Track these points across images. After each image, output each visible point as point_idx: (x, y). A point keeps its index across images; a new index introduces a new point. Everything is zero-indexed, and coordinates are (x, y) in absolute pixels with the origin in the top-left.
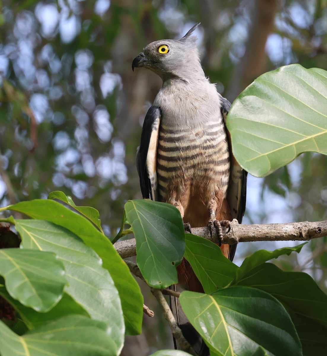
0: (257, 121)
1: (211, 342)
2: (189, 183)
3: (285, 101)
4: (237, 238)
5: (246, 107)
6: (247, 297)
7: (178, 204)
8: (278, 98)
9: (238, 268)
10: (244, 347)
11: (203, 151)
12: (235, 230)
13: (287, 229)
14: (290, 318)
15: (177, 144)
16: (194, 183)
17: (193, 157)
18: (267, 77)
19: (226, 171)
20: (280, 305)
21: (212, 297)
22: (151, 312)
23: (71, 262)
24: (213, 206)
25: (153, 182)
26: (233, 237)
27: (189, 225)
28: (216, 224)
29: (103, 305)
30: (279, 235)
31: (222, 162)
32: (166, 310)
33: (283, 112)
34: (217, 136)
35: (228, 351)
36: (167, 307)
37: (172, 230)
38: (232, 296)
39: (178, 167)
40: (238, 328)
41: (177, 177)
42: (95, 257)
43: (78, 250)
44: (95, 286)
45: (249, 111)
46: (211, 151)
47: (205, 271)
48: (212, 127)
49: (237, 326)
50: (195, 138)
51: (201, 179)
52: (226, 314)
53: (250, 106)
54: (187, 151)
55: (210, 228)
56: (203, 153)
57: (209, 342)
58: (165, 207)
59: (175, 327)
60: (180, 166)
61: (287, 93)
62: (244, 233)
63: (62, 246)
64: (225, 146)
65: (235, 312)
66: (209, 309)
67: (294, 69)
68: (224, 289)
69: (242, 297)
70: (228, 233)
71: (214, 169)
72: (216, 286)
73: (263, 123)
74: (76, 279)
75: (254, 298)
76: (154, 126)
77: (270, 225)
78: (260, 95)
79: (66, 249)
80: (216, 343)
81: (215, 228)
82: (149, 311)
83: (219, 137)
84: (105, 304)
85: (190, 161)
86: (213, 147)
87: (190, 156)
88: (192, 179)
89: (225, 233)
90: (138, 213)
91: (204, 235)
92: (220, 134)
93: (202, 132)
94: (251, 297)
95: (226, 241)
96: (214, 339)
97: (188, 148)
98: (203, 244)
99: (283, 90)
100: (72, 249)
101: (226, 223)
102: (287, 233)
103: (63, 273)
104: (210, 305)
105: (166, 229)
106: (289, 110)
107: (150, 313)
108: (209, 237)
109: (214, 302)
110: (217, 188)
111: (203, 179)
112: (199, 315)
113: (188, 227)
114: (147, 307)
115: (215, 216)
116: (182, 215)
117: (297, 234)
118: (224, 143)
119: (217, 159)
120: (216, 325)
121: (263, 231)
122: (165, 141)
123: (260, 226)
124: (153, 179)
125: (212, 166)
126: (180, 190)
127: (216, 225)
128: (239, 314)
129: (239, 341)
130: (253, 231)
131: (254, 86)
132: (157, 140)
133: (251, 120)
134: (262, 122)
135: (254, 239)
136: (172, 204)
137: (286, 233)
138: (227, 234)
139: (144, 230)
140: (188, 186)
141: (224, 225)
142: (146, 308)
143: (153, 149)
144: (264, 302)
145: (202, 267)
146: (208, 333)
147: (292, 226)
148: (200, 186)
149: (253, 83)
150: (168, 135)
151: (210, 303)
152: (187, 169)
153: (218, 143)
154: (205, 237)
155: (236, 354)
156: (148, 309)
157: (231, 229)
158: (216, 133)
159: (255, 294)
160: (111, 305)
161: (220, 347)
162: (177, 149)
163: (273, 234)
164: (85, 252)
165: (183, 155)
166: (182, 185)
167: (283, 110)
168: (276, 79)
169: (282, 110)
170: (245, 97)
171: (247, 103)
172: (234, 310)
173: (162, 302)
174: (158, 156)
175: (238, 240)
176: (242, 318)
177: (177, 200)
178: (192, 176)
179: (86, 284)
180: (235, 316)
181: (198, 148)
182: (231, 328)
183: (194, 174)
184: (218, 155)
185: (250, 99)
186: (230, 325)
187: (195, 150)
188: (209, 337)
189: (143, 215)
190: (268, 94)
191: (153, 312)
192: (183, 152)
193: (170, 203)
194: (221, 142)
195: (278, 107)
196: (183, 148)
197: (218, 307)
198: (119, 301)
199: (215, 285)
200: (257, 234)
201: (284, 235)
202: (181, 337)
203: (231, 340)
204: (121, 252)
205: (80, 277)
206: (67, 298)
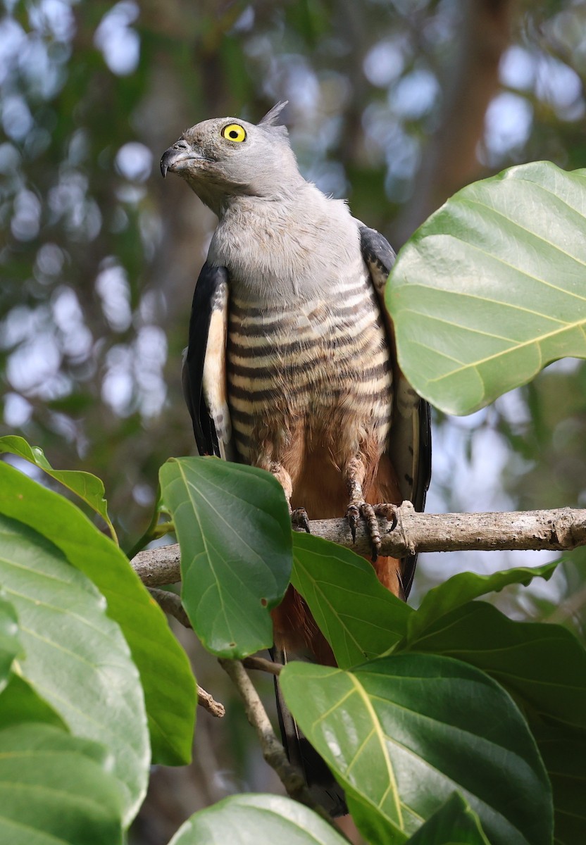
0: (455, 291)
1: (348, 778)
2: (300, 423)
3: (517, 247)
4: (412, 544)
5: (427, 262)
6: (432, 677)
7: (279, 468)
8: (502, 238)
9: (412, 613)
10: (422, 788)
11: (327, 352)
12: (408, 527)
13: (523, 524)
14: (526, 724)
15: (269, 340)
16: (312, 424)
17: (306, 367)
18: (475, 191)
19: (382, 392)
20: (505, 695)
21: (353, 677)
22: (219, 707)
23: (38, 602)
24: (356, 472)
25: (220, 426)
26: (402, 541)
27: (305, 514)
28: (365, 511)
29: (105, 703)
30: (505, 537)
31: (374, 373)
32: (250, 704)
33: (514, 270)
34: (358, 315)
35: (387, 797)
36: (253, 696)
37: (263, 527)
38: (398, 674)
39: (273, 391)
40: (410, 746)
41: (273, 411)
42: (91, 592)
43: (53, 576)
44: (89, 658)
45: (436, 271)
46: (345, 350)
47: (338, 618)
48: (344, 296)
49: (408, 740)
50: (309, 323)
51: (328, 413)
52: (384, 713)
53: (438, 258)
54: (293, 354)
55: (350, 521)
56: (329, 356)
57: (344, 778)
58: (250, 475)
59: (271, 742)
60: (279, 388)
61: (522, 226)
62: (427, 533)
63: (19, 565)
64: (377, 337)
65: (404, 710)
66: (345, 703)
67: (537, 172)
68: (379, 659)
69: (418, 676)
70: (392, 533)
71: (354, 388)
72: (363, 652)
73: (468, 294)
74: (48, 640)
75: (446, 680)
76: (216, 300)
77: (486, 516)
78: (460, 233)
79: (27, 573)
80: (360, 779)
81: (361, 522)
82: (215, 705)
83: (362, 318)
84: (109, 701)
85: (300, 375)
86: (349, 340)
87: (300, 365)
88: (307, 415)
89: (386, 532)
90: (190, 487)
91: (337, 536)
92: (365, 311)
93: (325, 309)
94: (440, 678)
95: (387, 550)
96: (356, 771)
97: (294, 347)
98: (334, 557)
99: (514, 222)
100: (41, 572)
101: (386, 510)
102: (523, 533)
103: (13, 629)
104: (349, 693)
105: (250, 526)
106: (526, 264)
107: (216, 709)
108: (348, 540)
109: (358, 687)
110: (363, 433)
111: (332, 414)
112: (324, 716)
113: (303, 518)
114: (210, 695)
115: (361, 494)
116: (288, 493)
117: (545, 536)
118: (374, 330)
119: (360, 369)
120: (361, 739)
121: (470, 529)
122: (242, 334)
123: (462, 518)
124: (220, 418)
125: (349, 383)
126: (281, 439)
127: (364, 514)
128: (413, 714)
129: (413, 774)
130: (448, 529)
131: (446, 212)
132: (225, 330)
133: (441, 290)
134: (465, 294)
135: (449, 547)
136: (264, 468)
137: (520, 533)
138: (388, 535)
139: (200, 526)
140: (300, 432)
141: (381, 514)
142: (207, 698)
143: (216, 351)
144: (467, 688)
145: (331, 606)
146: (342, 756)
147: (535, 518)
148: (325, 430)
149: (444, 206)
150: (249, 321)
151: (350, 689)
152: (294, 393)
153: (360, 331)
154: (339, 541)
155: (406, 804)
156: (212, 700)
157: (399, 522)
158: (355, 310)
159: (448, 671)
160: (122, 703)
161: (369, 789)
162: (269, 350)
163: (490, 536)
164: (69, 581)
165: (283, 362)
166: (285, 429)
167: (513, 266)
168: (496, 196)
169: (510, 265)
170: (427, 238)
171: (431, 252)
172: (402, 705)
173: (242, 686)
174: (229, 369)
175: (413, 547)
176: (419, 723)
177: (275, 458)
178: (308, 409)
179: (69, 652)
180: (403, 718)
181: (317, 346)
182: (395, 745)
183: (311, 404)
184: (362, 358)
185: (438, 241)
186: (392, 738)
187: (309, 350)
188: (346, 766)
189: (201, 494)
190: (479, 230)
191: (223, 707)
192: (282, 356)
193: (260, 466)
194: (369, 330)
195: (501, 260)
196: (282, 347)
197: (366, 698)
198: (139, 693)
199: (361, 649)
200: (456, 536)
201: (517, 537)
202: (283, 764)
203: (395, 772)
204: (152, 572)
205: (55, 637)
206: (19, 686)
